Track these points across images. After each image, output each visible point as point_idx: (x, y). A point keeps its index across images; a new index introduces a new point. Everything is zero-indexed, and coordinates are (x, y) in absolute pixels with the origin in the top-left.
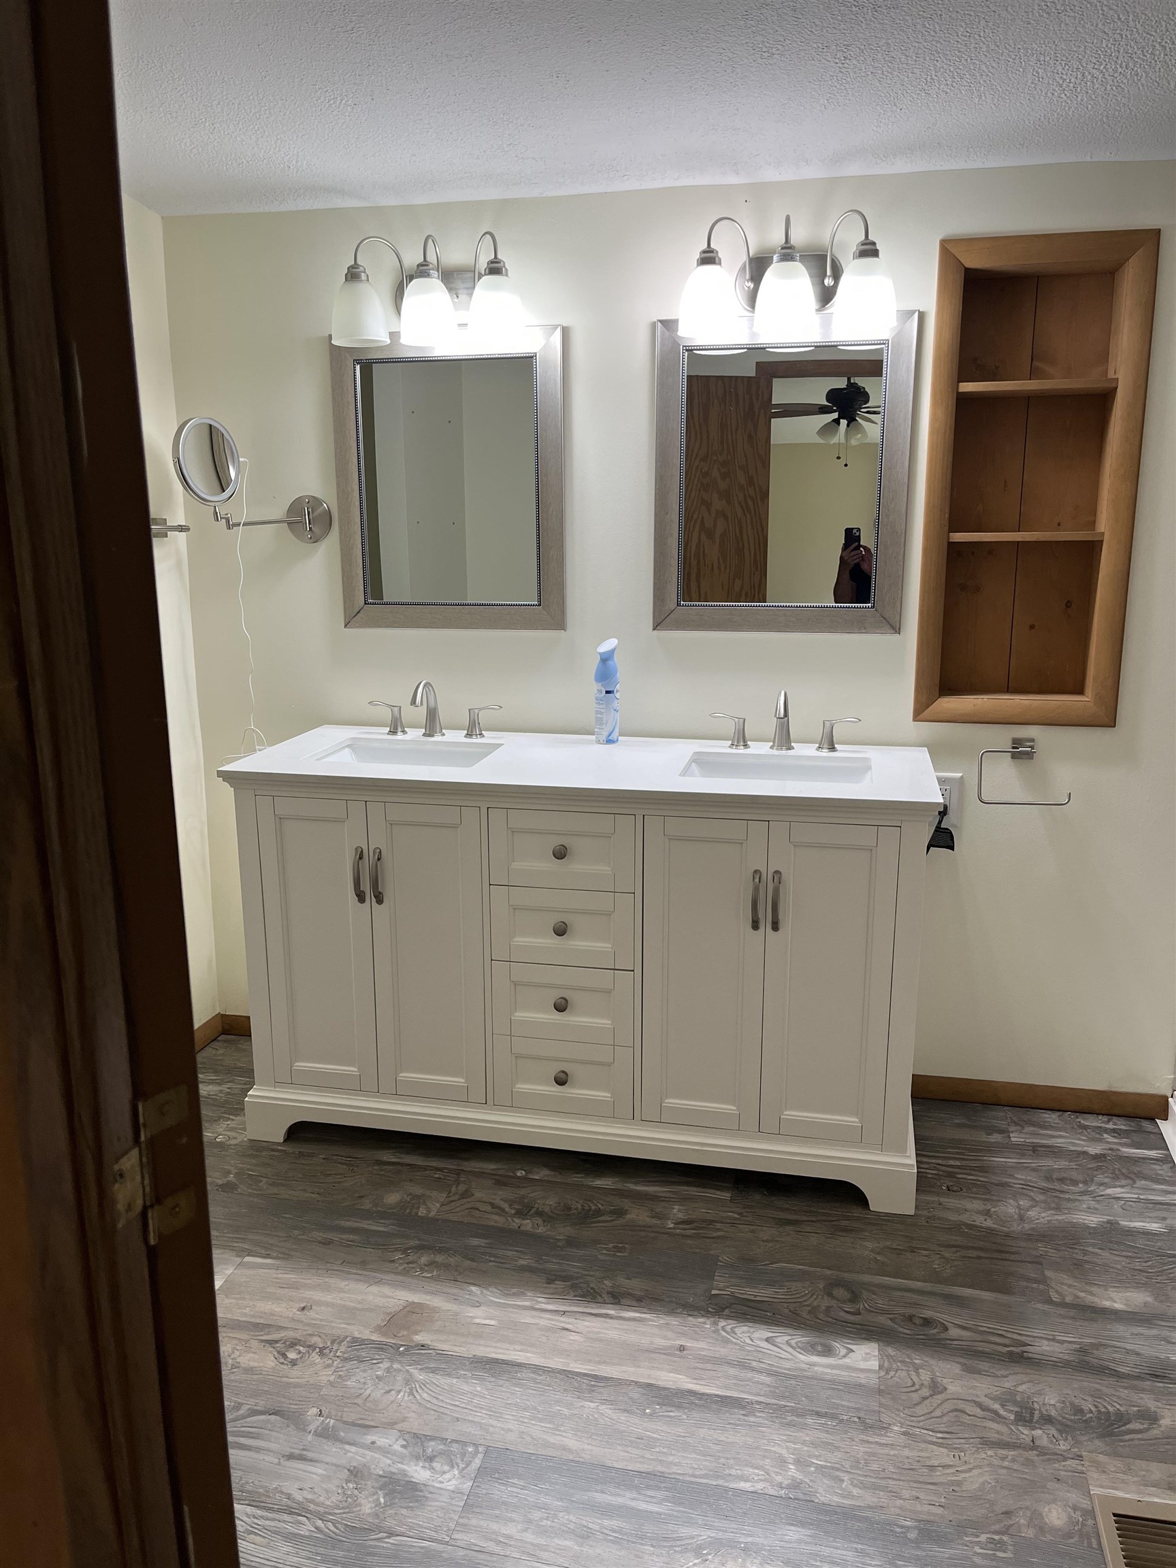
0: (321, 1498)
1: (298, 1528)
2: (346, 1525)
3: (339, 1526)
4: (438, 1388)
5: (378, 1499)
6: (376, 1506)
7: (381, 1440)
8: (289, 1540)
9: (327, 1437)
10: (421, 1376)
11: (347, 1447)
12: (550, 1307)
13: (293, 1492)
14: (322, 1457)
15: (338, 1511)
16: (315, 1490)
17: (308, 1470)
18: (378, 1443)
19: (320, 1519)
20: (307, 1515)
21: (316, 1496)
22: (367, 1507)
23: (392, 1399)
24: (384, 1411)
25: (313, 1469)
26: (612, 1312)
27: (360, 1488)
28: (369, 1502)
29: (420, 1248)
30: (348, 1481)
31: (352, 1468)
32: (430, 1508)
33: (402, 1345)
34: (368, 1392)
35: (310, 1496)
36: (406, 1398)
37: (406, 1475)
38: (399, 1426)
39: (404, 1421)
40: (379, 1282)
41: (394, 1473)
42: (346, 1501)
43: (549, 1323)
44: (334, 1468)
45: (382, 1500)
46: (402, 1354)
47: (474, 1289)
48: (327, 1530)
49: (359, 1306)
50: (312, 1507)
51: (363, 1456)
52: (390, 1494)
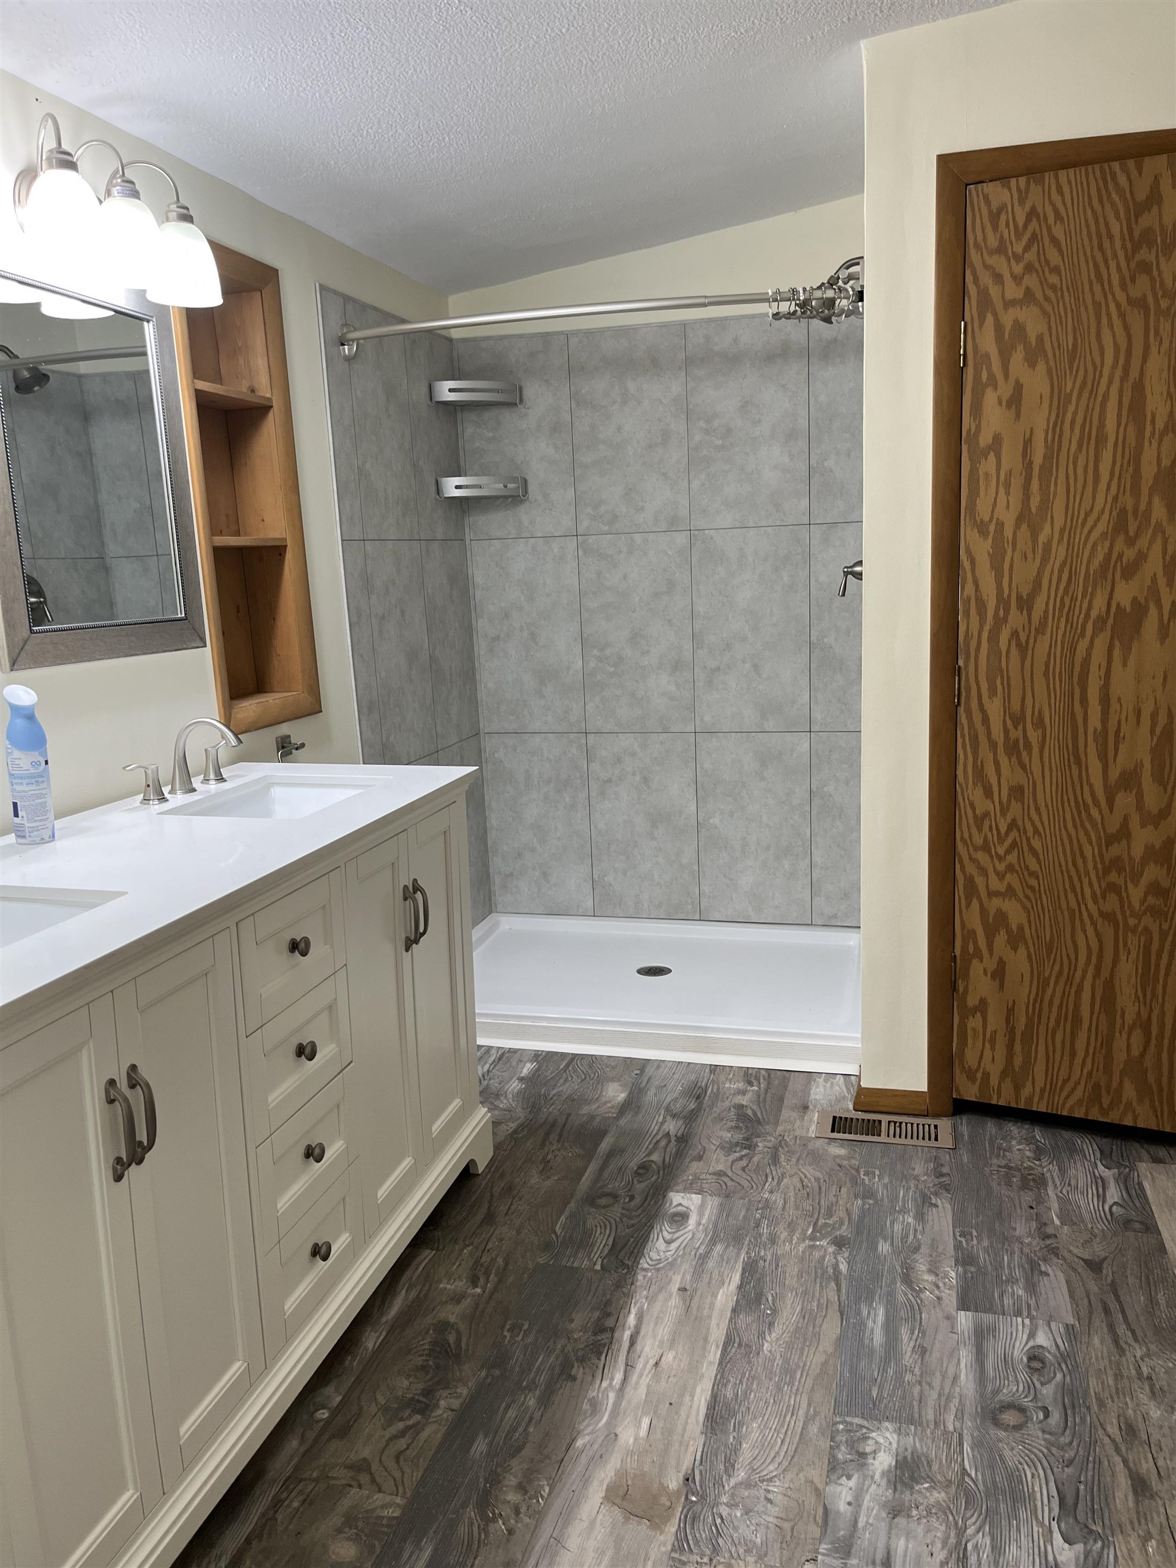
0: (939, 1534)
1: (983, 1548)
2: (966, 1509)
3: (969, 1514)
4: (759, 1458)
5: (926, 1489)
6: (935, 1489)
7: (843, 1498)
8: (1003, 1550)
9: (851, 1546)
10: (741, 1474)
11: (861, 1524)
12: (619, 1377)
13: (938, 1561)
14: (881, 1546)
15: (951, 1518)
16: (928, 1542)
17: (902, 1553)
18: (849, 1499)
19: (965, 1531)
20: (963, 1543)
21: (936, 1540)
22: (939, 1496)
23: (780, 1497)
24: (801, 1502)
25: (900, 1550)
26: (627, 1334)
27: (916, 1504)
28: (932, 1495)
29: (485, 1501)
30: (909, 1516)
31: (890, 1516)
32: (925, 1449)
33: (687, 1498)
34: (771, 1519)
35: (939, 1545)
36: (777, 1484)
37: (889, 1471)
38: (820, 1486)
39: (812, 1482)
40: (558, 1541)
41: (889, 1481)
42: (936, 1514)
43: (647, 1376)
44: (893, 1532)
45: (926, 1485)
46: (703, 1497)
47: (579, 1443)
48: (978, 1522)
49: (610, 1553)
50: (952, 1540)
51: (870, 1509)
52: (915, 1479)
